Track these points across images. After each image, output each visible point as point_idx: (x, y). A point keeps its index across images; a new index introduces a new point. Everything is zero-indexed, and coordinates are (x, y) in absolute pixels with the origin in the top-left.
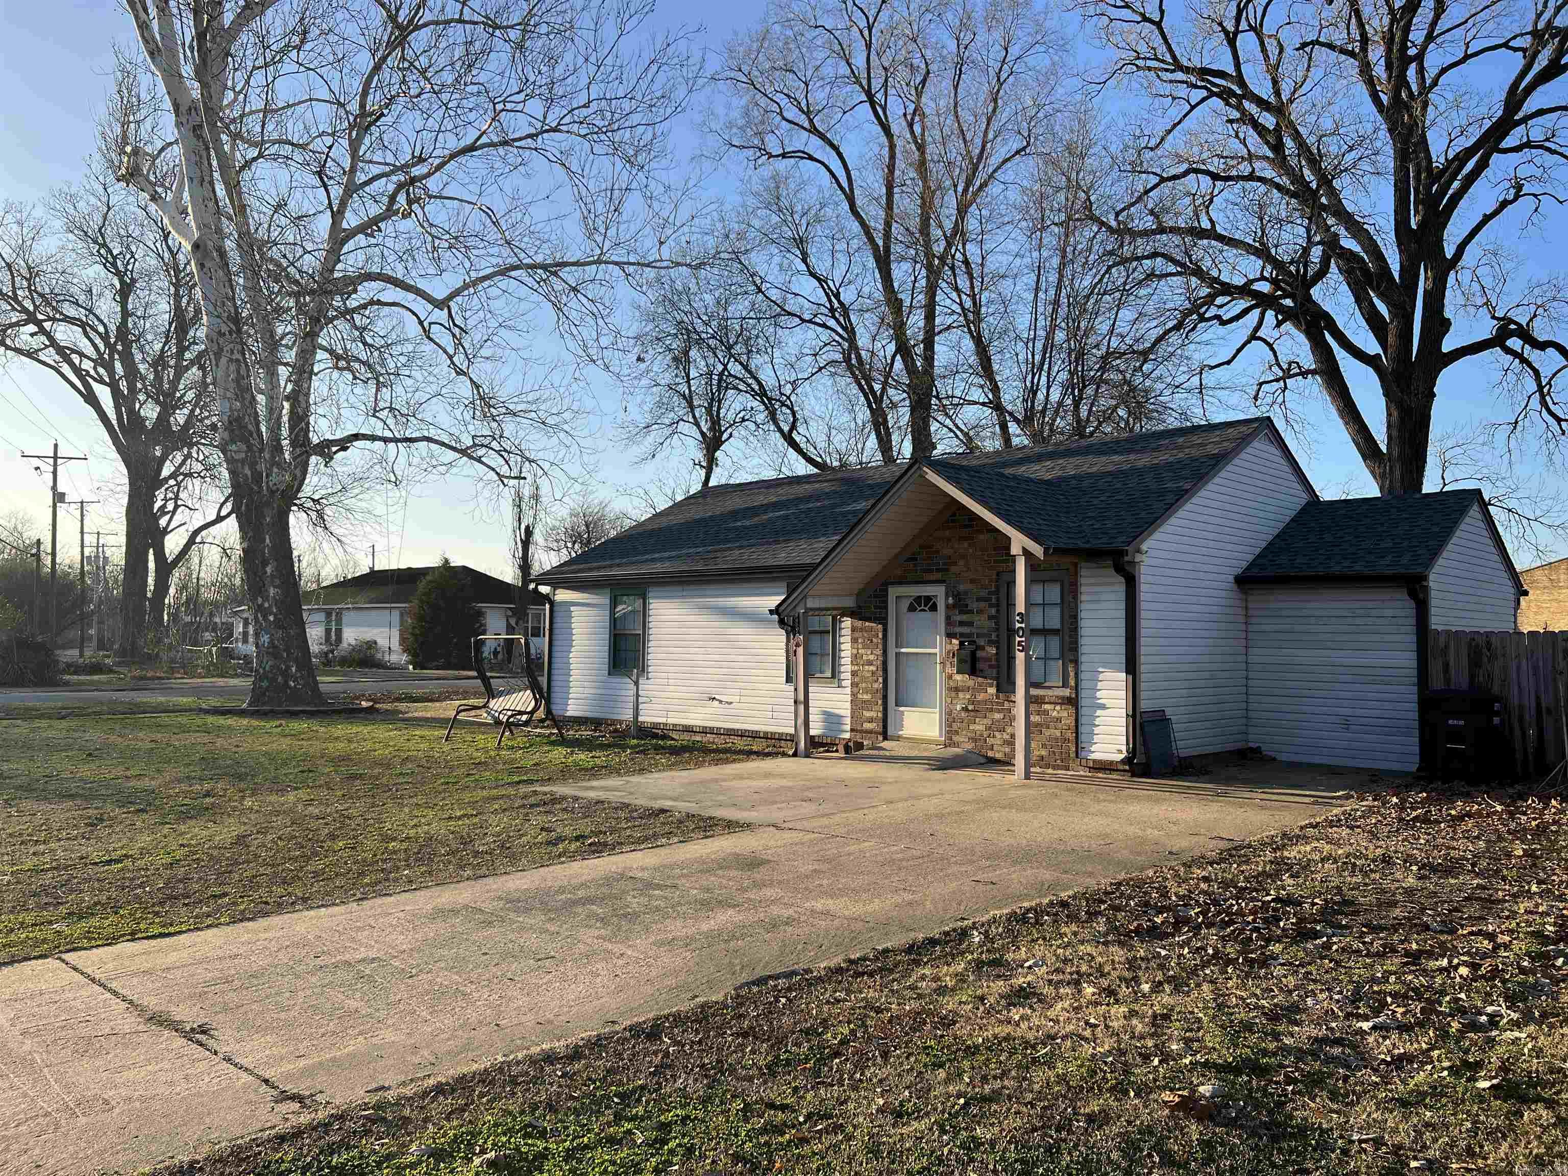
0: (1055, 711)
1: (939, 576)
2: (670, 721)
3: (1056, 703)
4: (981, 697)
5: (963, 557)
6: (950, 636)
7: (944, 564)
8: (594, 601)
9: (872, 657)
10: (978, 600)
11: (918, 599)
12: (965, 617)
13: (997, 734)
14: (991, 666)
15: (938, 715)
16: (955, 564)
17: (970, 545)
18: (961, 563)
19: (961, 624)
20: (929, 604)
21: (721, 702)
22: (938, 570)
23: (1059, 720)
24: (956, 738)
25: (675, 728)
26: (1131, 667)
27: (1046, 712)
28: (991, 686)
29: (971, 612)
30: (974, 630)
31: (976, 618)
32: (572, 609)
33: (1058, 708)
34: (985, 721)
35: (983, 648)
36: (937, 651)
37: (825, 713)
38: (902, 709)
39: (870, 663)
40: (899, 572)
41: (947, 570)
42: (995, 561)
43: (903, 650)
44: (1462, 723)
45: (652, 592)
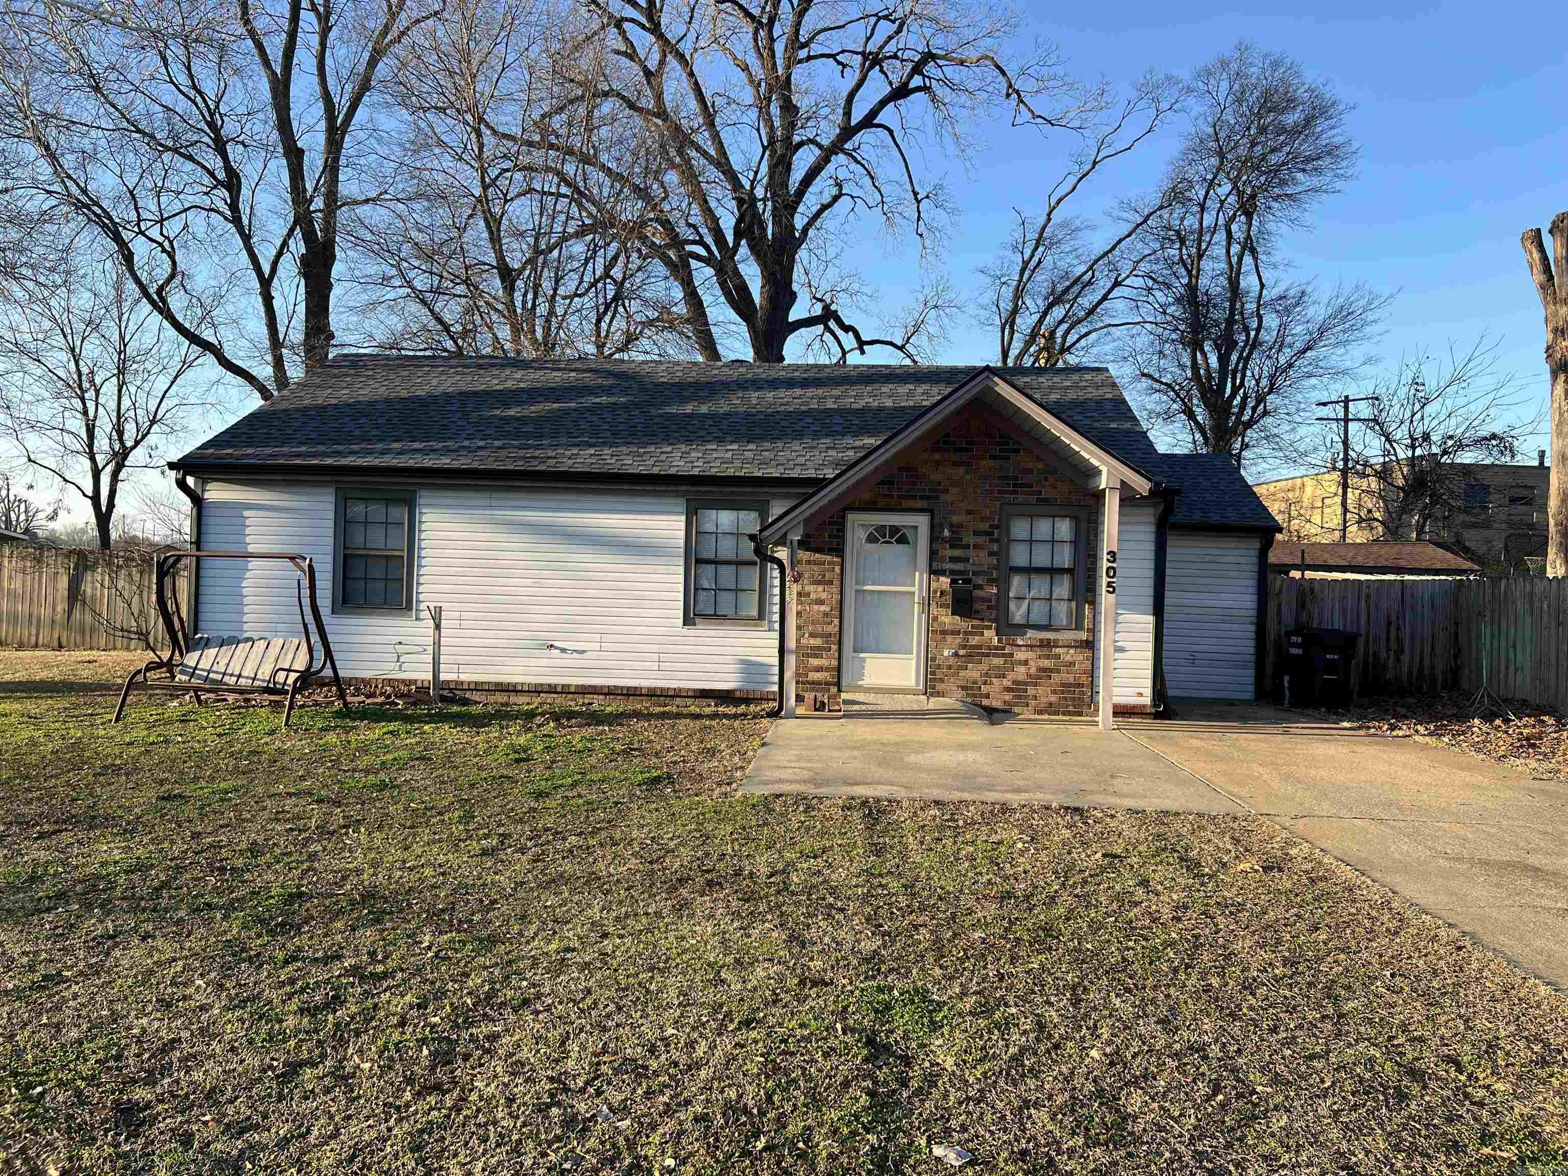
0: (1069, 655)
1: (919, 504)
2: (464, 677)
3: (1070, 647)
4: (975, 640)
5: (956, 484)
6: (934, 572)
7: (931, 490)
8: (296, 504)
9: (824, 596)
10: (977, 533)
11: (881, 529)
12: (957, 553)
13: (994, 680)
14: (989, 608)
15: (914, 662)
16: (946, 491)
17: (967, 472)
18: (954, 490)
19: (953, 559)
20: (898, 536)
21: (563, 650)
22: (922, 498)
23: (1072, 664)
24: (940, 687)
25: (478, 687)
26: (1158, 611)
27: (1058, 656)
28: (989, 628)
29: (967, 547)
30: (969, 567)
31: (971, 552)
32: (246, 513)
33: (1072, 651)
34: (980, 667)
35: (980, 587)
36: (916, 589)
37: (744, 662)
38: (862, 655)
39: (821, 602)
40: (867, 496)
41: (937, 498)
42: (999, 492)
43: (866, 588)
44: (1336, 657)
45: (424, 497)
